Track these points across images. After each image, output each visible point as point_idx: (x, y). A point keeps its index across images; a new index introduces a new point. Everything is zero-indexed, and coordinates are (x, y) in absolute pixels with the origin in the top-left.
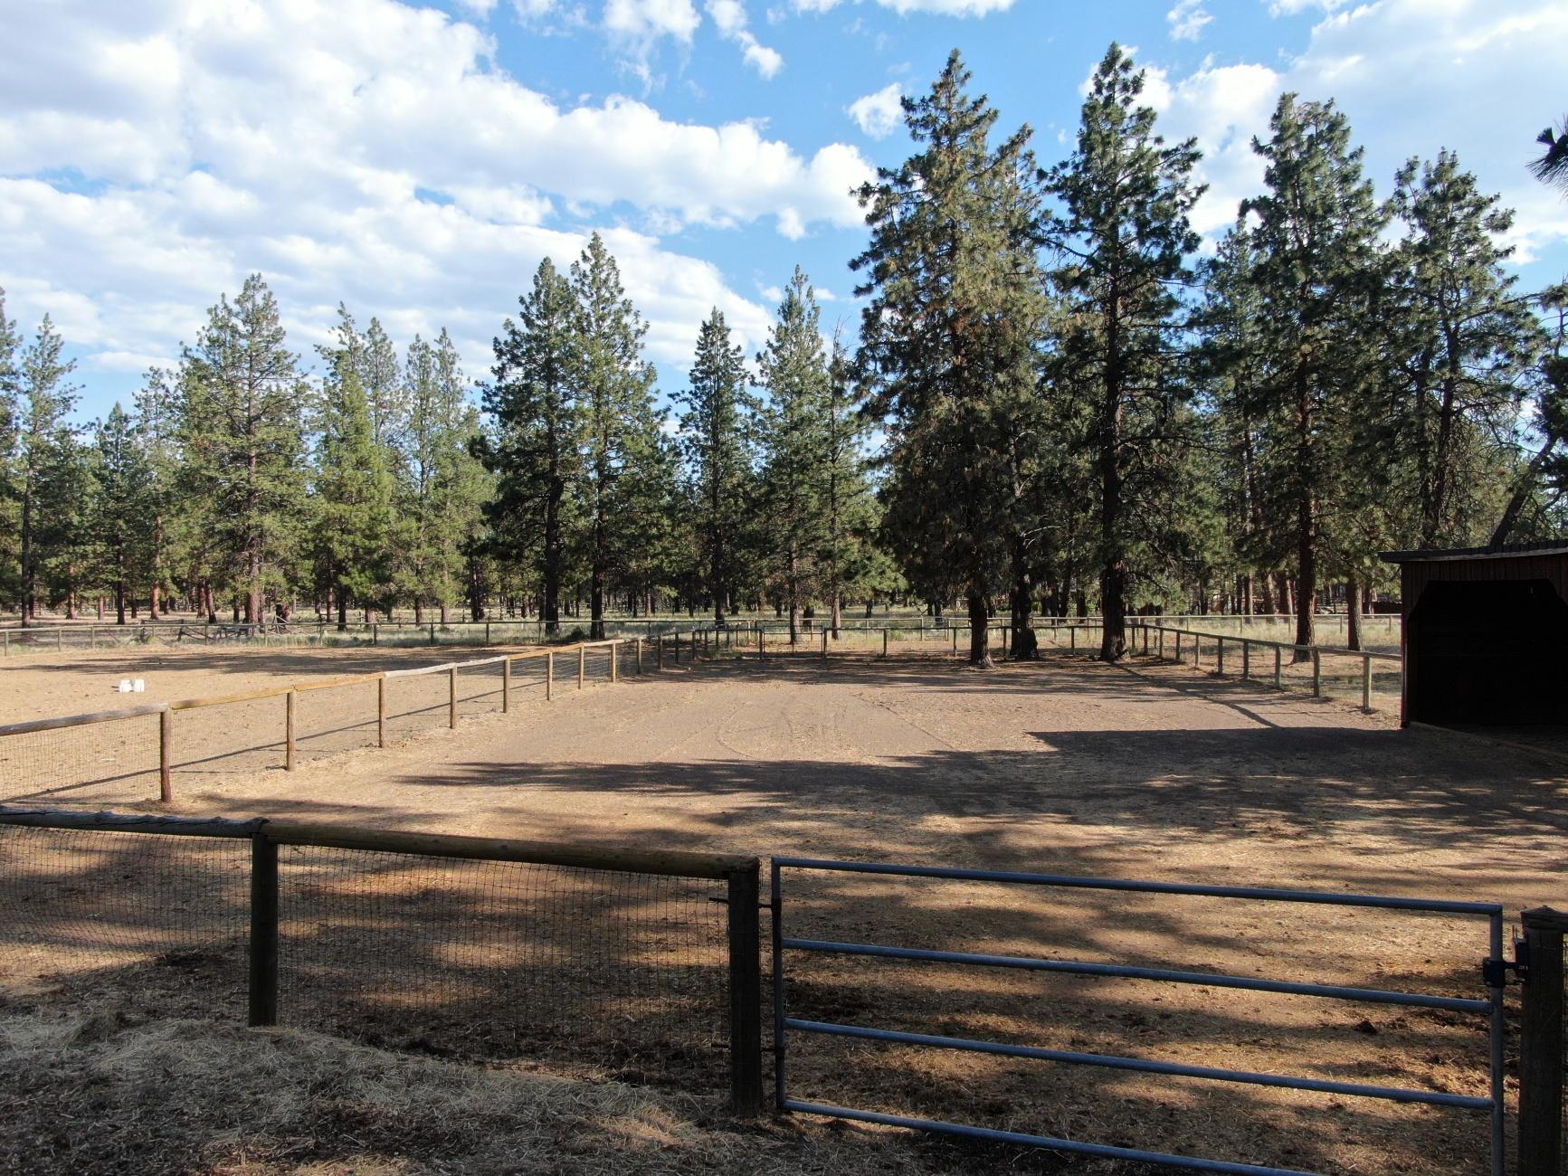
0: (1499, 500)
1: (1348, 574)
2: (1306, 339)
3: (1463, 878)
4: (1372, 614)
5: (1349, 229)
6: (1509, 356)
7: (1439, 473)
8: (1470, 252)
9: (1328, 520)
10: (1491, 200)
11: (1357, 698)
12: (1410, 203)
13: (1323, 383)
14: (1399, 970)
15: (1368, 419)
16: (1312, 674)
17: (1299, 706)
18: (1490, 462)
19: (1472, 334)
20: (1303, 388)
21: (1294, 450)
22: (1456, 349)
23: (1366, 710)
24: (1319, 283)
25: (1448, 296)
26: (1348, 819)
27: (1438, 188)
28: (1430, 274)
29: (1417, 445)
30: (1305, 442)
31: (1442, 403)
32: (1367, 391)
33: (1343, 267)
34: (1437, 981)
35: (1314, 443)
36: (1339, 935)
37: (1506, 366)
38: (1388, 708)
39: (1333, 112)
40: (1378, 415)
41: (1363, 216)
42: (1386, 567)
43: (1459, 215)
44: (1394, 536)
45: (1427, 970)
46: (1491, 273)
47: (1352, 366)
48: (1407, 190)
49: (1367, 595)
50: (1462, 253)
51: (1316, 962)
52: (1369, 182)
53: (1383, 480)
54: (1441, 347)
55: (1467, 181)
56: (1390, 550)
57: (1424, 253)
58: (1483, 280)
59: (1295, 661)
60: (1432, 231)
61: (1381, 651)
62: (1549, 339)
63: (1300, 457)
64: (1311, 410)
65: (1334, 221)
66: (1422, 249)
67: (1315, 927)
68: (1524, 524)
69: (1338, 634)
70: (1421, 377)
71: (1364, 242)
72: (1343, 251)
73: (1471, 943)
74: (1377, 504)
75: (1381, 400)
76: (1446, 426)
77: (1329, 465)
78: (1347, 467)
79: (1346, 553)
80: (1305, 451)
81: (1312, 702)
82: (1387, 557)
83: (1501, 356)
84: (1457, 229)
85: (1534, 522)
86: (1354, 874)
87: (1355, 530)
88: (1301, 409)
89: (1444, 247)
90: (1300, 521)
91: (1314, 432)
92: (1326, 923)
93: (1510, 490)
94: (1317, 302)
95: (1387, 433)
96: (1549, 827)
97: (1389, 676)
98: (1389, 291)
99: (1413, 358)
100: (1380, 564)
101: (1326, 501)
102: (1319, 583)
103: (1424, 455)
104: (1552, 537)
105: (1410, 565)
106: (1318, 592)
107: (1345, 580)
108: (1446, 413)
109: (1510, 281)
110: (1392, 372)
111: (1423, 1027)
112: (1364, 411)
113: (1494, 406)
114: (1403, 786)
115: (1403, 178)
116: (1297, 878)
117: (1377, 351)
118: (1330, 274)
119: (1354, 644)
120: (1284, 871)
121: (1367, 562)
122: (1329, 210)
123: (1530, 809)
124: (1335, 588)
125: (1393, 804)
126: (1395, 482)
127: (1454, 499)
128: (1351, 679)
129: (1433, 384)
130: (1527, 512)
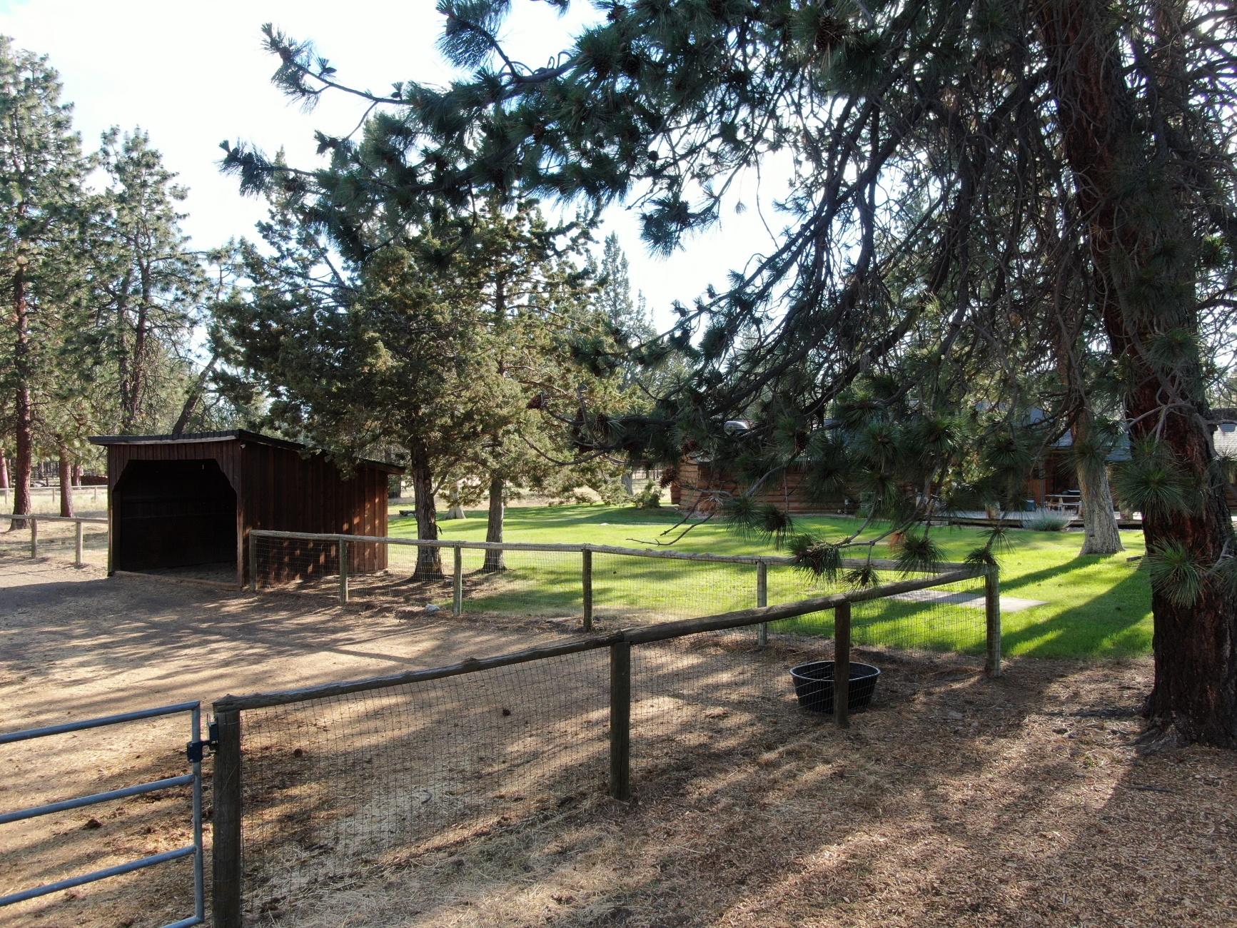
0: (178, 400)
1: (60, 454)
2: (22, 251)
3: (160, 686)
4: (79, 485)
5: (61, 167)
6: (185, 293)
7: (135, 377)
8: (158, 210)
9: (42, 407)
10: (173, 175)
11: (70, 557)
12: (113, 160)
13: (38, 291)
14: (116, 770)
15: (77, 327)
16: (29, 538)
17: (17, 568)
18: (172, 370)
19: (160, 273)
20: (19, 294)
21: (10, 345)
22: (146, 280)
23: (78, 566)
24: (35, 206)
25: (141, 240)
26: (68, 657)
27: (135, 155)
28: (127, 219)
29: (117, 353)
30: (21, 340)
31: (137, 322)
32: (77, 304)
33: (57, 198)
34: (147, 770)
35: (29, 342)
36: (65, 756)
37: (183, 300)
38: (97, 561)
39: (48, 65)
40: (86, 325)
41: (73, 159)
42: (93, 448)
43: (150, 180)
44: (98, 423)
45: (138, 764)
46: (173, 230)
47: (64, 281)
48: (110, 149)
49: (75, 470)
50: (152, 209)
51: (44, 784)
52: (79, 133)
53: (89, 378)
54: (136, 279)
55: (155, 155)
56: (96, 435)
57: (122, 202)
58: (167, 233)
59: (12, 528)
60: (130, 186)
61: (88, 516)
62: (212, 286)
63: (17, 352)
64: (27, 313)
65: (48, 157)
66: (121, 199)
67: (44, 755)
68: (196, 418)
69: (51, 502)
70: (121, 300)
71: (75, 181)
72: (56, 185)
73: (170, 734)
74: (85, 397)
75: (88, 312)
76: (140, 340)
77: (43, 361)
78: (59, 364)
79: (59, 436)
80: (21, 348)
81: (31, 563)
82: (93, 440)
83: (179, 293)
84: (149, 190)
85: (203, 417)
86: (75, 703)
87: (66, 417)
88: (18, 311)
89: (139, 202)
90: (17, 407)
91: (29, 332)
92: (53, 748)
93: (187, 392)
94: (33, 222)
95: (93, 341)
96: (217, 637)
97: (96, 536)
98: (94, 226)
99: (115, 283)
100: (88, 445)
101: (40, 392)
102: (34, 460)
103: (122, 361)
104: (214, 428)
105: (115, 448)
106: (33, 469)
107: (57, 459)
108: (140, 330)
109: (187, 239)
110: (97, 292)
111: (137, 809)
112: (74, 320)
113: (175, 328)
114: (111, 624)
115: (108, 138)
116: (25, 716)
117: (85, 273)
118: (45, 201)
119: (65, 512)
120: (11, 714)
121: (77, 444)
122: (44, 147)
123: (205, 625)
124: (46, 465)
125: (104, 639)
126: (99, 381)
127: (146, 396)
128: (64, 540)
129: (130, 306)
130: (198, 410)
